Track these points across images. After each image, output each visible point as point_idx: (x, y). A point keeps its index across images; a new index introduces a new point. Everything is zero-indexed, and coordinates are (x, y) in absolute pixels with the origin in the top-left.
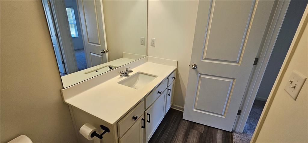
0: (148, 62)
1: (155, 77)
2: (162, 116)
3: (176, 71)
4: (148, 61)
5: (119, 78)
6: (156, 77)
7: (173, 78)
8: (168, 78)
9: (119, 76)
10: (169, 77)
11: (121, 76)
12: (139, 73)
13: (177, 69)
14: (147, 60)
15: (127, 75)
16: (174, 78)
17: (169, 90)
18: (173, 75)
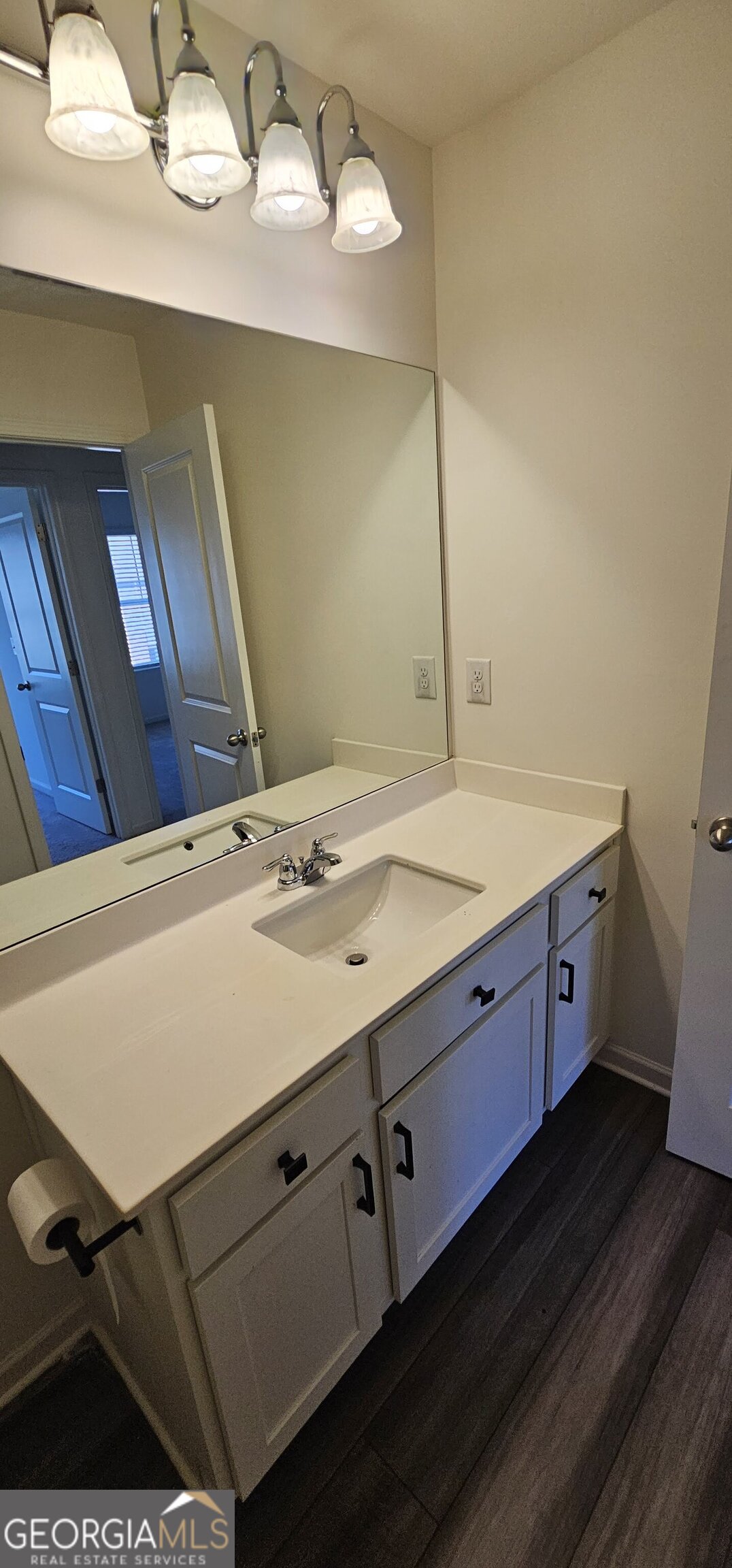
0: (457, 792)
1: (471, 893)
2: (525, 1124)
3: (616, 849)
4: (455, 785)
5: (272, 894)
6: (477, 890)
7: (592, 893)
8: (551, 898)
9: (273, 883)
10: (561, 894)
11: (283, 882)
12: (390, 862)
13: (622, 839)
14: (450, 783)
15: (311, 877)
16: (600, 895)
17: (566, 970)
18: (592, 878)
